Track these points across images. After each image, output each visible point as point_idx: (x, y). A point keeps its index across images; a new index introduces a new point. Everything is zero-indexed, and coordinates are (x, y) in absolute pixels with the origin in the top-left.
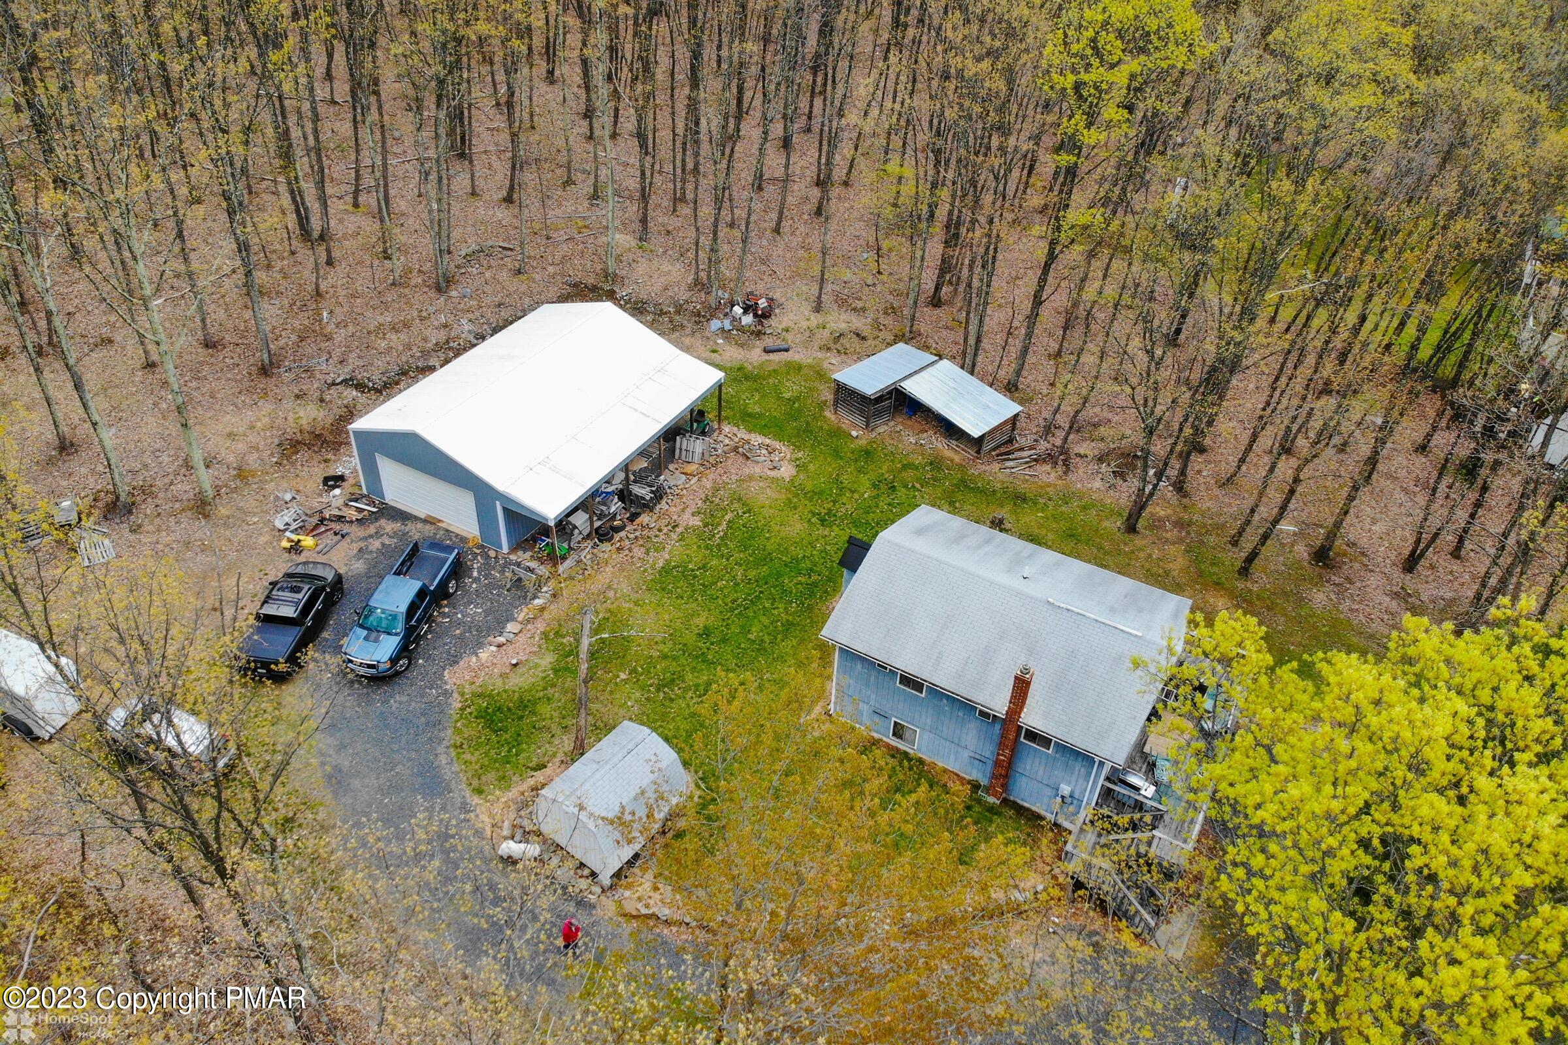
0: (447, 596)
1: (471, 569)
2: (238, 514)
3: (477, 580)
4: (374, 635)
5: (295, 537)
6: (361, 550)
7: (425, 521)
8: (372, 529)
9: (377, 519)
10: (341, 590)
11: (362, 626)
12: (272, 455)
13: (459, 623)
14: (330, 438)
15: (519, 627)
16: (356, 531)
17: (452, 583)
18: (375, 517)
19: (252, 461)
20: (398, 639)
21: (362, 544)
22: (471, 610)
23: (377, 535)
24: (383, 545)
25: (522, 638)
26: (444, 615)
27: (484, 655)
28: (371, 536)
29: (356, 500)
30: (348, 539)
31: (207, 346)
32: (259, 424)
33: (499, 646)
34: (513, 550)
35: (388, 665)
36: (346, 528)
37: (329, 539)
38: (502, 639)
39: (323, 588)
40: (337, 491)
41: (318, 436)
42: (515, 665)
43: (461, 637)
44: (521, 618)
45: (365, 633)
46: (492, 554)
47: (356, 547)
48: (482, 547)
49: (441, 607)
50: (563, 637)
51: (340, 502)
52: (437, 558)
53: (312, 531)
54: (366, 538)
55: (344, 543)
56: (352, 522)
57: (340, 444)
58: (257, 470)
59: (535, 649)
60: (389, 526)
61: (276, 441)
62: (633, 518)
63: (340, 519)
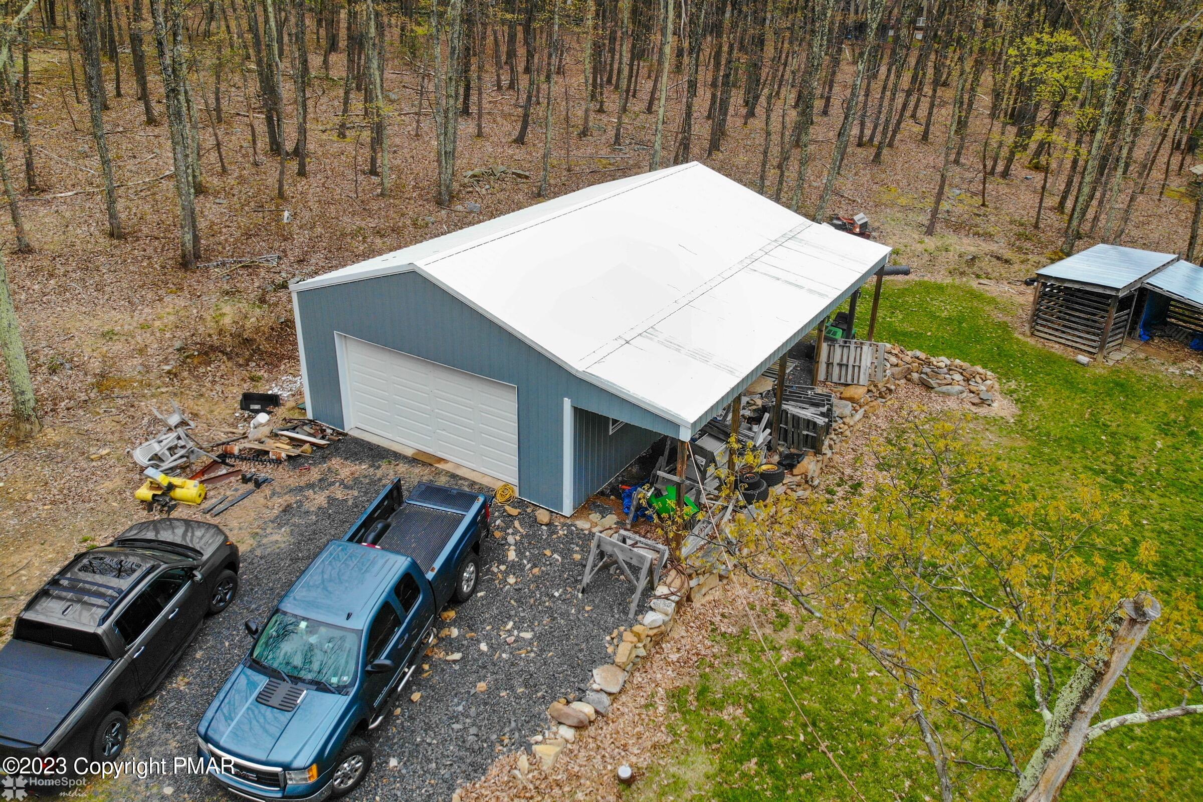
0: (456, 600)
1: (503, 545)
2: (78, 442)
3: (515, 568)
4: (284, 688)
5: (163, 480)
6: (287, 509)
7: (413, 461)
8: (315, 474)
9: (324, 459)
10: (233, 583)
11: (256, 665)
12: (166, 361)
13: (485, 665)
14: (265, 346)
15: (622, 677)
16: (285, 477)
17: (469, 572)
18: (321, 453)
19: (131, 368)
20: (339, 703)
21: (291, 499)
22: (509, 632)
23: (323, 483)
24: (331, 500)
25: (628, 706)
26: (450, 645)
27: (547, 752)
28: (311, 486)
29: (293, 429)
30: (266, 490)
31: (112, 235)
32: (157, 323)
33: (580, 727)
34: (584, 507)
35: (313, 776)
36: (264, 472)
37: (232, 488)
38: (585, 709)
39: (188, 573)
40: (263, 418)
41: (247, 341)
42: (628, 783)
43: (489, 700)
44: (623, 653)
45: (262, 681)
46: (543, 516)
47: (279, 502)
48: (520, 504)
49: (440, 624)
50: (718, 706)
51: (266, 430)
52: (439, 518)
53: (203, 474)
54: (301, 489)
55: (259, 497)
56: (278, 461)
57: (281, 358)
58: (132, 380)
59: (661, 737)
60: (345, 469)
61: (178, 344)
62: (789, 463)
63: (259, 455)
